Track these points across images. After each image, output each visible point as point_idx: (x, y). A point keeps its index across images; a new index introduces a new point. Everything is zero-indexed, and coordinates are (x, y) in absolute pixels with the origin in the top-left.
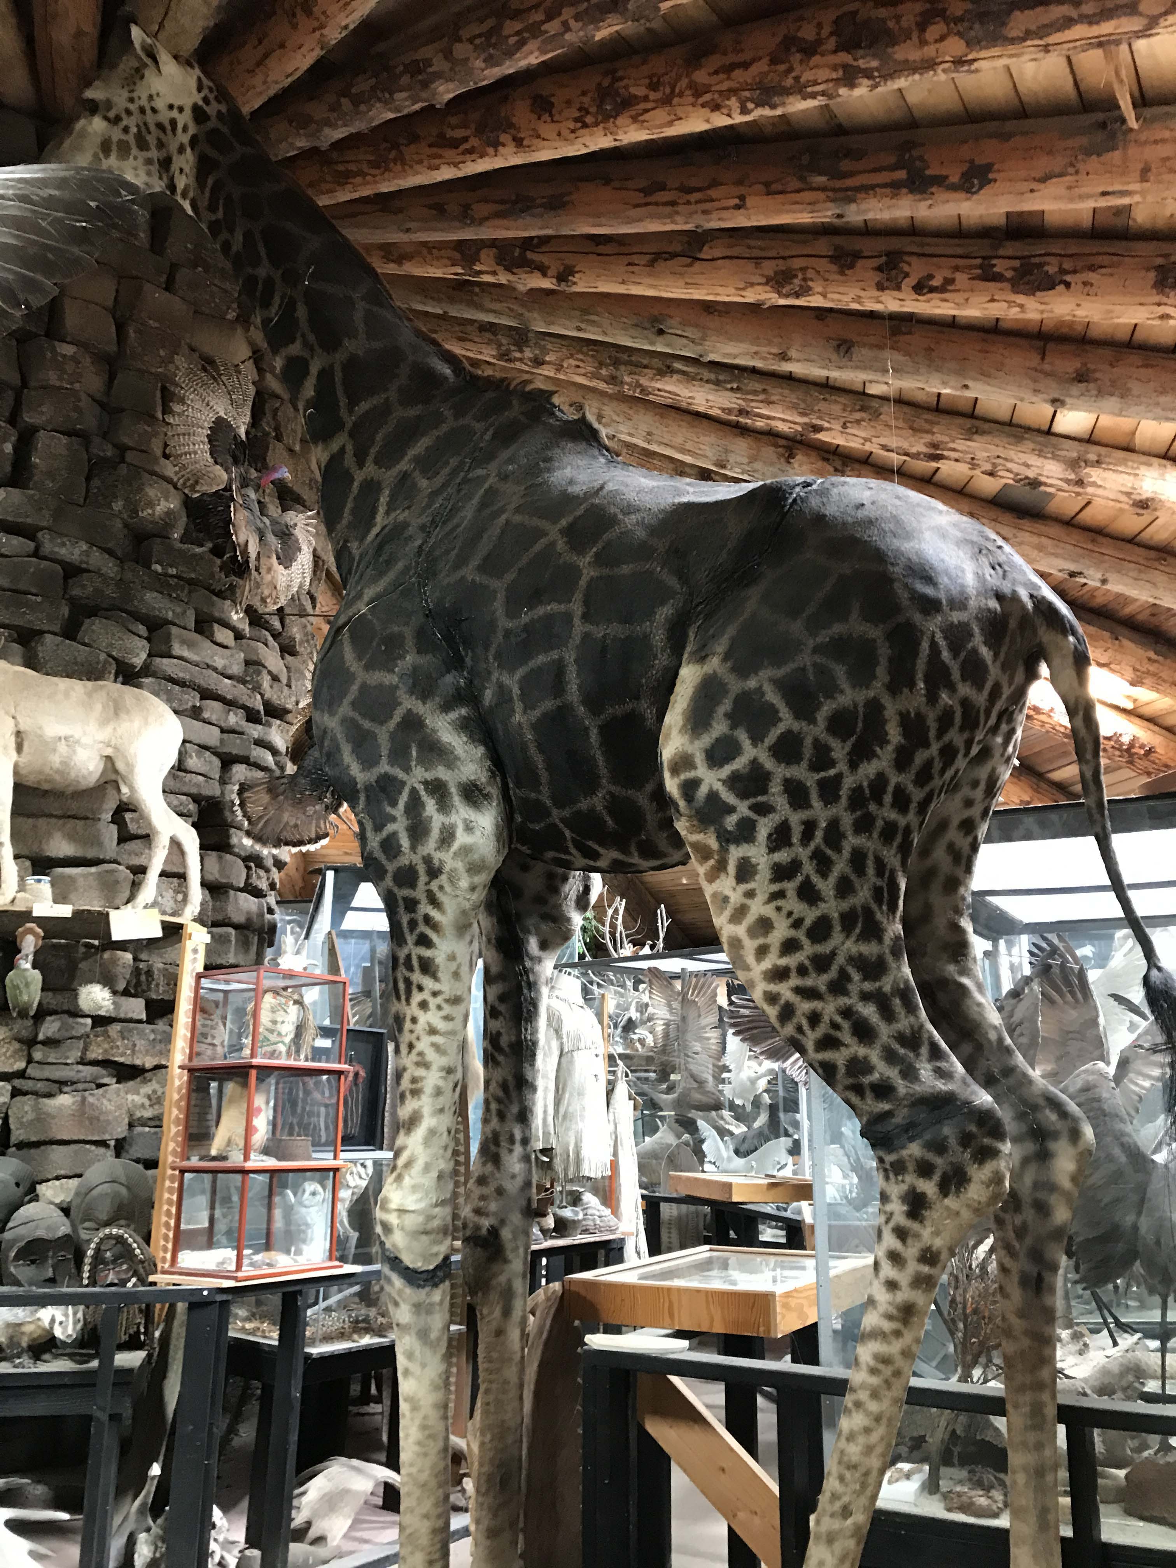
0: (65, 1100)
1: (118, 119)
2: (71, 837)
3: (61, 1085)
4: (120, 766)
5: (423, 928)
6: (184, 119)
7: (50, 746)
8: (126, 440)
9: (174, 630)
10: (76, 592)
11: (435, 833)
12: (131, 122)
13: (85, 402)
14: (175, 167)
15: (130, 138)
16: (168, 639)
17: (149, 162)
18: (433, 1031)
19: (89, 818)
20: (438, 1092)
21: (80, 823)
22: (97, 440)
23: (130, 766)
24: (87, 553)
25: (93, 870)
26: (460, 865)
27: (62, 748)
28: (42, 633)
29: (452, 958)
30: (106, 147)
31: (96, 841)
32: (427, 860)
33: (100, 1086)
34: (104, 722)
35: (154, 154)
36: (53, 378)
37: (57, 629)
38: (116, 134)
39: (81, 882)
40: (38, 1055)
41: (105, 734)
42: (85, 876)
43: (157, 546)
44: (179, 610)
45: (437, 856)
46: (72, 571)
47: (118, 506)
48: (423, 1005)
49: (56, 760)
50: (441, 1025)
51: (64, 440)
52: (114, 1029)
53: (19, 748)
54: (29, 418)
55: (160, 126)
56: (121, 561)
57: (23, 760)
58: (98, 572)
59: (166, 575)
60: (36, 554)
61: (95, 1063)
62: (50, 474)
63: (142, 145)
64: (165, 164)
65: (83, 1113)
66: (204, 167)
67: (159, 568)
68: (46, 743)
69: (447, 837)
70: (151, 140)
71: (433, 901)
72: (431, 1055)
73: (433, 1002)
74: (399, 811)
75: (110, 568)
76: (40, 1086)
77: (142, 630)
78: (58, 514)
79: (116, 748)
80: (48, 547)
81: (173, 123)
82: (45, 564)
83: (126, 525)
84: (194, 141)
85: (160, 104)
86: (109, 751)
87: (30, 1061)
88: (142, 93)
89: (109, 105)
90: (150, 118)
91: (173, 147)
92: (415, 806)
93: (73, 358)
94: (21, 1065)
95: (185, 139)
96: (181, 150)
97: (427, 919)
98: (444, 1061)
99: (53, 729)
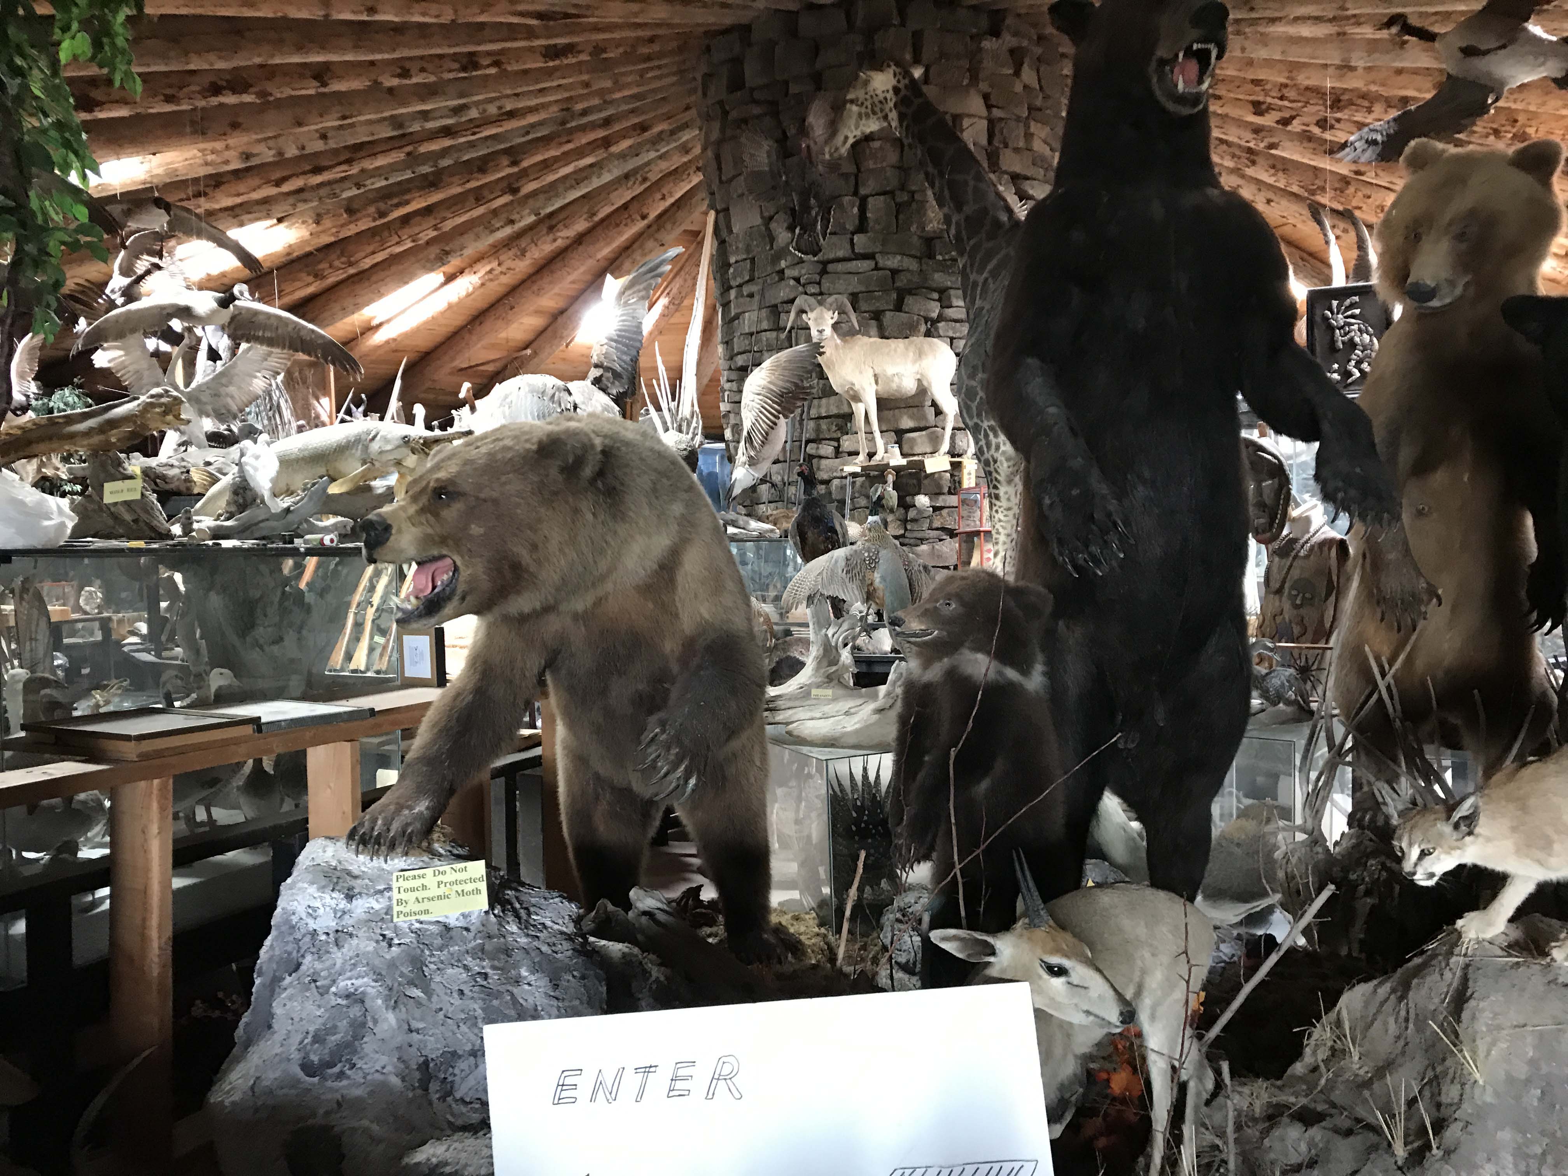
0: (924, 547)
1: (862, 104)
2: (911, 417)
3: (922, 540)
4: (925, 383)
5: (995, 482)
6: (890, 95)
7: (890, 379)
8: (913, 188)
9: (952, 292)
10: (898, 284)
11: (993, 447)
12: (868, 103)
13: (889, 173)
14: (890, 118)
15: (869, 111)
16: (949, 298)
17: (878, 119)
18: (1000, 521)
19: (920, 406)
20: (1005, 543)
21: (915, 410)
22: (898, 193)
23: (930, 384)
24: (901, 261)
25: (924, 433)
26: (1003, 459)
27: (896, 379)
28: (884, 311)
29: (1006, 493)
30: (860, 115)
31: (924, 417)
32: (992, 456)
33: (941, 540)
34: (914, 362)
35: (880, 115)
36: (871, 164)
37: (891, 307)
38: (863, 110)
39: (919, 441)
40: (909, 527)
41: (916, 367)
42: (920, 437)
43: (938, 245)
44: (954, 279)
45: (996, 455)
46: (895, 272)
47: (913, 228)
48: (997, 511)
49: (894, 386)
50: (1002, 518)
51: (882, 198)
52: (945, 512)
53: (877, 383)
54: (863, 191)
55: (881, 102)
56: (919, 259)
57: (880, 388)
58: (908, 270)
59: (945, 260)
60: (877, 268)
61: (937, 529)
62: (877, 221)
63: (874, 113)
64: (886, 117)
65: (933, 552)
66: (902, 117)
67: (939, 257)
68: (888, 378)
69: (998, 448)
70: (877, 109)
71: (997, 472)
72: (1001, 530)
73: (1000, 510)
74: (982, 437)
75: (913, 265)
76: (912, 541)
77: (936, 296)
78: (884, 243)
79: (922, 375)
80: (881, 264)
81: (886, 99)
82: (881, 272)
83: (920, 237)
84: (895, 106)
85: (879, 92)
86: (919, 377)
87: (906, 529)
88: (870, 88)
89: (857, 99)
90: (876, 100)
91: (887, 110)
92: (986, 436)
93: (881, 148)
94: (902, 532)
95: (891, 104)
96: (891, 110)
97: (996, 479)
98: (1006, 532)
99: (890, 370)
